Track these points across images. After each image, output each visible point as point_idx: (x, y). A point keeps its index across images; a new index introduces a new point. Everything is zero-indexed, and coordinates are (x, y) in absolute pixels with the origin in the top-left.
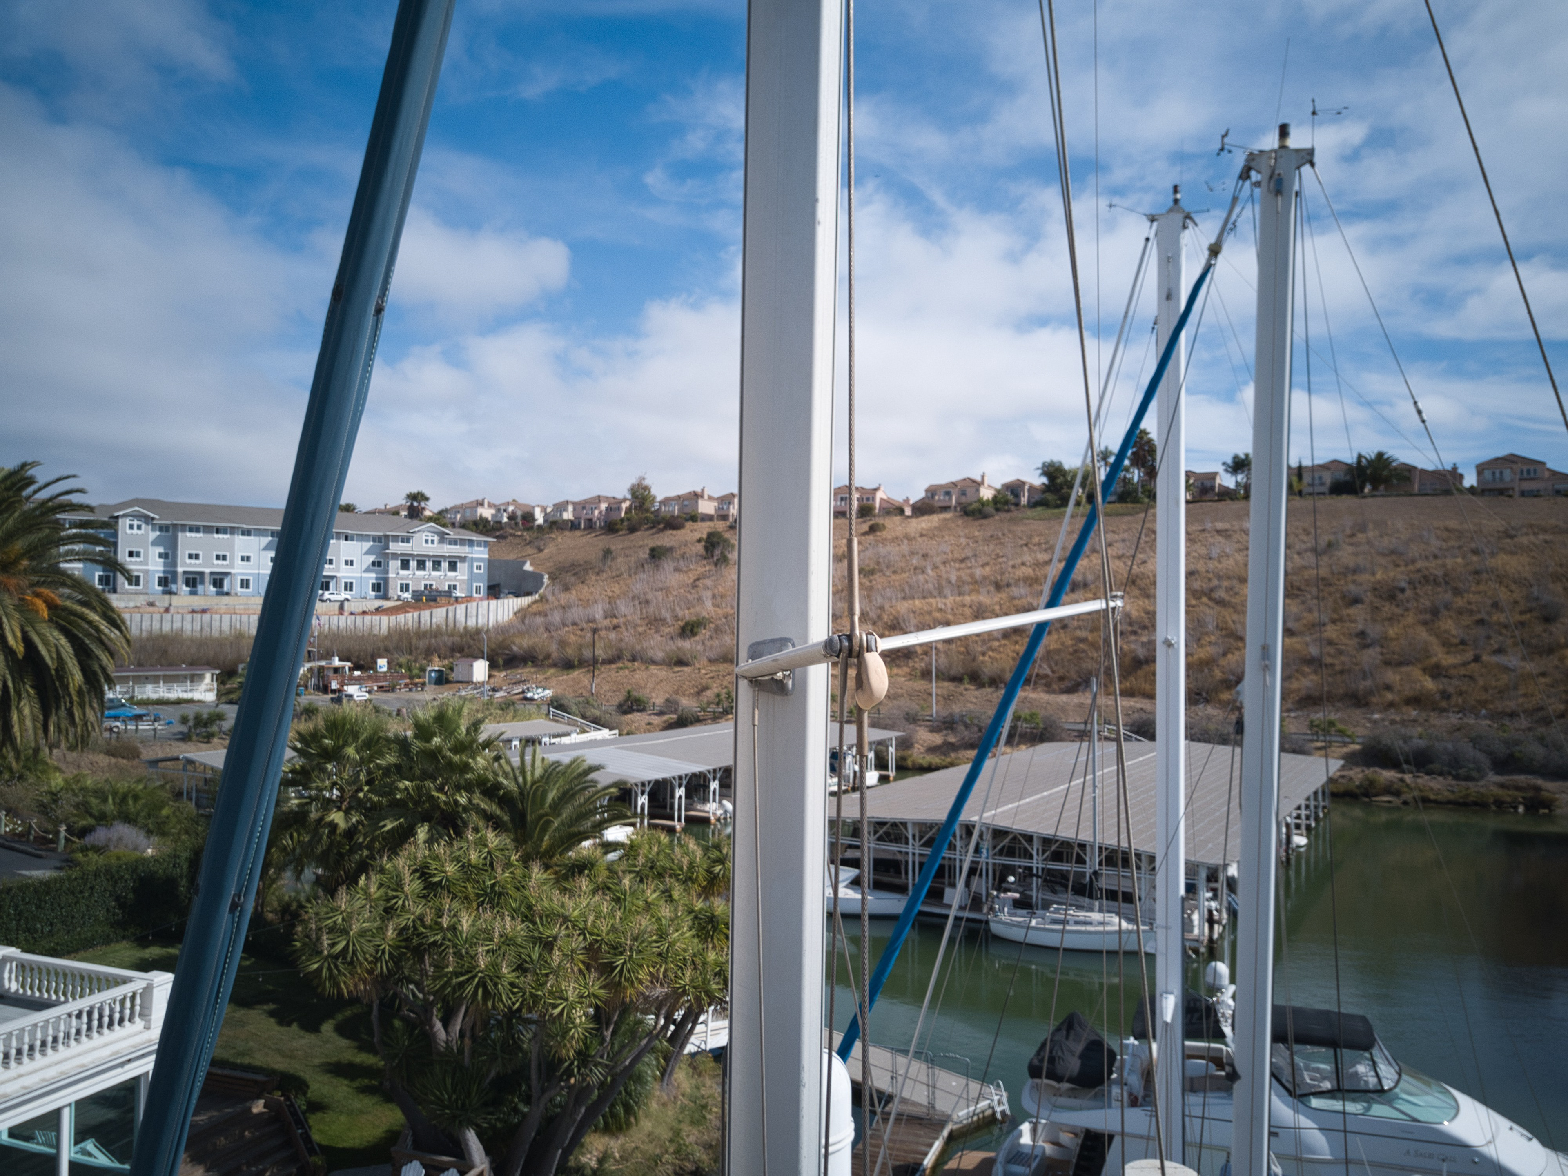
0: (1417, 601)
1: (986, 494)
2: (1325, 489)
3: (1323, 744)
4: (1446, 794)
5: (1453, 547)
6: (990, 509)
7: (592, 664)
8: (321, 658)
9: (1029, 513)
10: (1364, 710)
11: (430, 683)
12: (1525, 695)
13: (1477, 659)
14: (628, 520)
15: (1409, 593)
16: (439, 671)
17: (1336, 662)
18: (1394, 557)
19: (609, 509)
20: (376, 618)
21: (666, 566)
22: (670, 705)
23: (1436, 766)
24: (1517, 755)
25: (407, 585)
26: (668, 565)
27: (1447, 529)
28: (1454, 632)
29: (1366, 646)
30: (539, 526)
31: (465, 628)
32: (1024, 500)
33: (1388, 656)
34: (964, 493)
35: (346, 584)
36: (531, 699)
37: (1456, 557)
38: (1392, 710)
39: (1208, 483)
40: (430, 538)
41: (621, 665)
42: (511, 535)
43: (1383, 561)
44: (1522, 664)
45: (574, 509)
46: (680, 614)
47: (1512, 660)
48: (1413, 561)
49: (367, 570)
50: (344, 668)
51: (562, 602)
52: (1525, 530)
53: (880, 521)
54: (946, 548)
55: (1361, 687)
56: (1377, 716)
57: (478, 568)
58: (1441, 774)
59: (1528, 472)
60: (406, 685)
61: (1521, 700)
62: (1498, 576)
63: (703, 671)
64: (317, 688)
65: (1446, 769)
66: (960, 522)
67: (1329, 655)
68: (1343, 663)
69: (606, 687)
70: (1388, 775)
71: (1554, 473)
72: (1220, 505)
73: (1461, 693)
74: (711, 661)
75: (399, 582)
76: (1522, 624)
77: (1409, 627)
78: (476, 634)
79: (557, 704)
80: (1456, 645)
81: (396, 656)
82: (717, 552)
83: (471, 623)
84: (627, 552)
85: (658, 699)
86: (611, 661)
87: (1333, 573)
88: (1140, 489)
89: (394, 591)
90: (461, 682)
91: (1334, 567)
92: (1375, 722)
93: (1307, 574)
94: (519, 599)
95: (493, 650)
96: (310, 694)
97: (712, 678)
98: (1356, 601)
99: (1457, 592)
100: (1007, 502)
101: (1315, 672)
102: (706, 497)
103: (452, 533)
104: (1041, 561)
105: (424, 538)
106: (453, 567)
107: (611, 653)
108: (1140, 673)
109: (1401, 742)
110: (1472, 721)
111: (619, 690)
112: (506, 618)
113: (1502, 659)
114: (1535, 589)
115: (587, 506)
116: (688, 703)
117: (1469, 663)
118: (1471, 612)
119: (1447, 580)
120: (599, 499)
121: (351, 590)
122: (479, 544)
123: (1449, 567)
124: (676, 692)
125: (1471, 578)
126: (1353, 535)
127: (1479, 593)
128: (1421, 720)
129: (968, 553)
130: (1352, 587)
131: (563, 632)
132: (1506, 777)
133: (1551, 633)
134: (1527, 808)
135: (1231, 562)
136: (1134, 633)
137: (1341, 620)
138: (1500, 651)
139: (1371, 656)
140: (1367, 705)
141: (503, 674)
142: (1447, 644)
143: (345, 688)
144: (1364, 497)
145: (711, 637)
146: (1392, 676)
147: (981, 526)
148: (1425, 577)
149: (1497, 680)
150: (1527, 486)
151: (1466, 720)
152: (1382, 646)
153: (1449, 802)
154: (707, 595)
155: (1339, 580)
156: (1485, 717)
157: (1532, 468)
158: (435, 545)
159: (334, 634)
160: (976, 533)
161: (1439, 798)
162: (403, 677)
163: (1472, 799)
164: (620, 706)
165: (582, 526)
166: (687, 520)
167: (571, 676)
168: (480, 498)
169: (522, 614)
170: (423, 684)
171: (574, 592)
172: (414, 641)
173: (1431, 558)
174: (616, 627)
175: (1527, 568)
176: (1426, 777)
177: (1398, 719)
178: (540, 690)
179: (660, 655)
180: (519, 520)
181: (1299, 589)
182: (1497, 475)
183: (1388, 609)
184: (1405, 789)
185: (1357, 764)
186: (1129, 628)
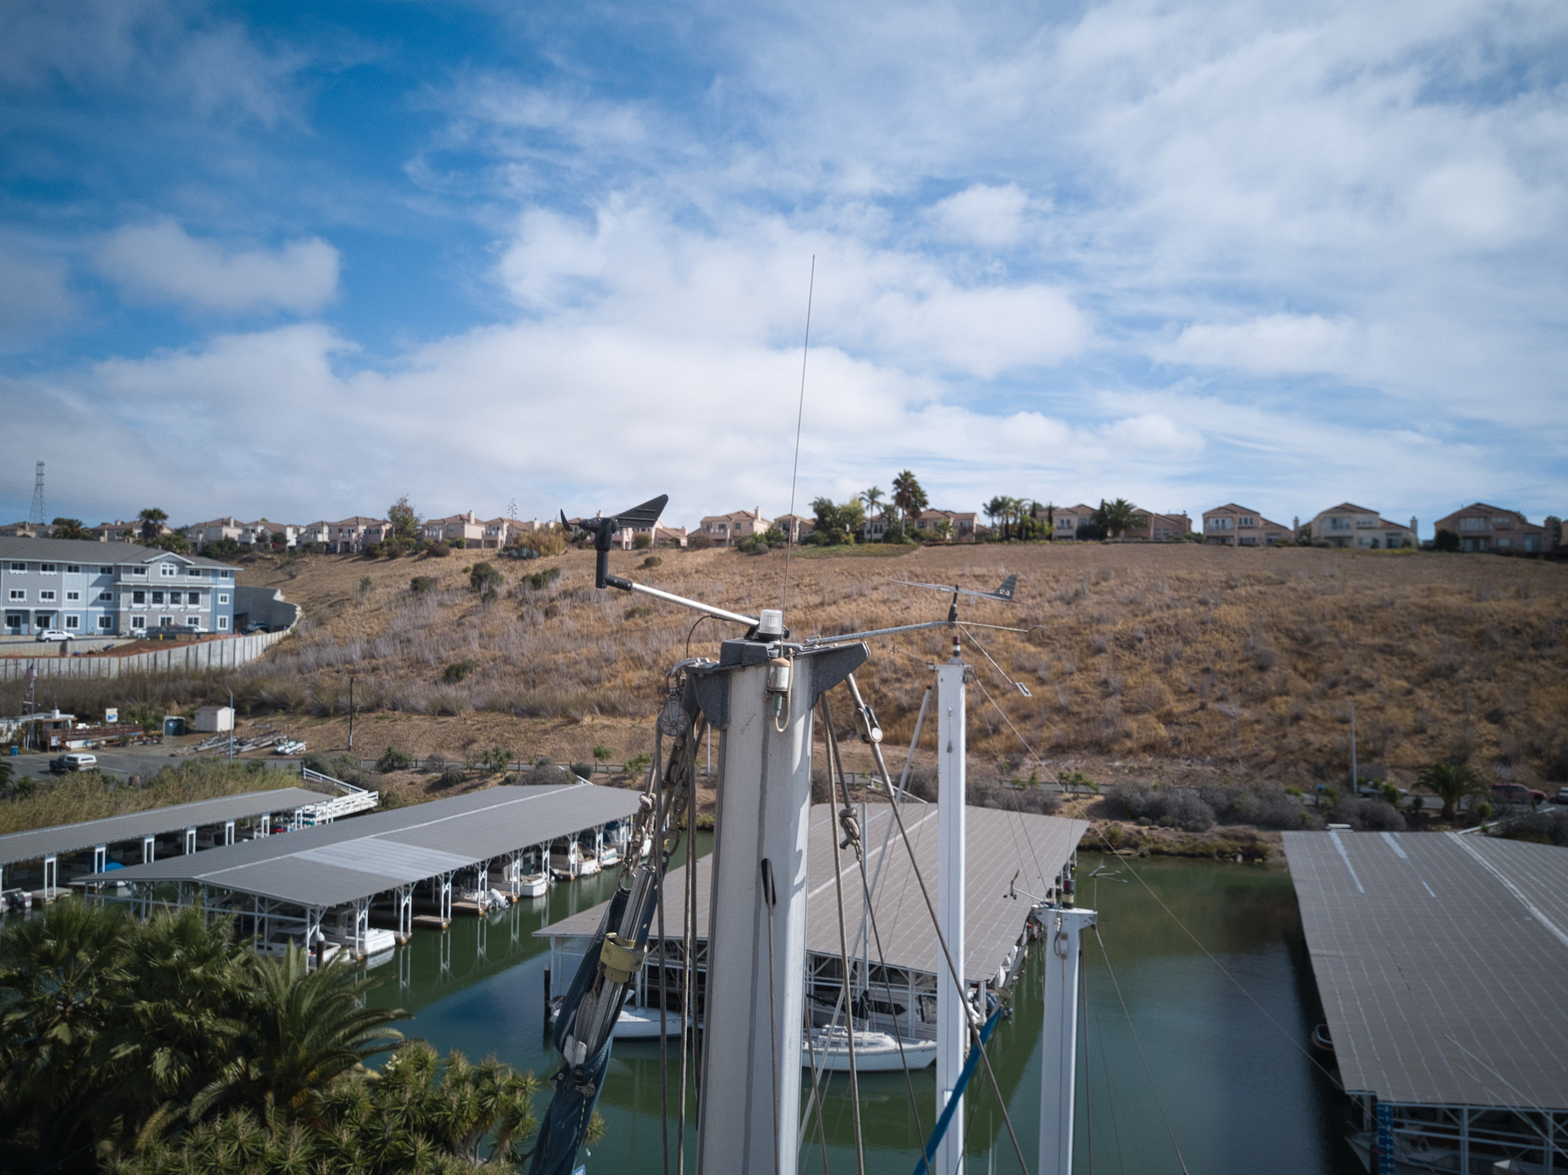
0: (1152, 649)
1: (760, 528)
2: (1072, 532)
3: (1072, 795)
4: (1178, 845)
5: (1183, 597)
6: (763, 546)
7: (349, 712)
8: (38, 710)
9: (801, 550)
10: (1106, 757)
11: (167, 734)
12: (1243, 742)
13: (1203, 707)
14: (389, 544)
15: (1146, 642)
16: (177, 720)
17: (1082, 710)
18: (1132, 607)
19: (368, 532)
20: (104, 660)
21: (429, 600)
22: (434, 763)
23: (1168, 818)
24: (1237, 806)
25: (142, 619)
26: (431, 599)
27: (1178, 579)
28: (1184, 680)
29: (1109, 695)
30: (291, 548)
31: (208, 668)
32: (795, 535)
33: (1128, 704)
34: (738, 526)
35: (69, 619)
36: (282, 754)
37: (1186, 607)
38: (1131, 757)
39: (966, 524)
40: (168, 569)
41: (381, 714)
42: (260, 558)
43: (1124, 611)
44: (1240, 711)
45: (330, 532)
46: (444, 654)
47: (1232, 708)
48: (1149, 612)
49: (94, 604)
50: (66, 721)
51: (316, 639)
52: (1243, 581)
53: (655, 554)
54: (721, 586)
55: (1104, 735)
56: (1117, 764)
57: (224, 599)
58: (1172, 826)
59: (1246, 520)
60: (140, 738)
61: (1240, 746)
62: (1221, 626)
63: (469, 722)
64: (34, 745)
65: (1177, 821)
66: (735, 558)
67: (1076, 703)
68: (1089, 711)
69: (365, 740)
70: (1127, 827)
71: (1267, 523)
72: (978, 548)
73: (1189, 740)
74: (478, 710)
75: (132, 617)
76: (1241, 672)
77: (1145, 675)
78: (219, 675)
79: (311, 763)
80: (1185, 693)
81: (128, 703)
82: (485, 585)
83: (215, 662)
84: (388, 582)
85: (422, 754)
86: (369, 710)
87: (1079, 623)
88: (904, 529)
89: (127, 626)
90: (203, 732)
91: (1081, 616)
92: (1116, 770)
93: (1056, 623)
94: (269, 635)
95: (239, 695)
96: (25, 753)
97: (479, 729)
98: (1100, 650)
99: (1187, 642)
100: (779, 539)
101: (1064, 721)
102: (473, 521)
103: (193, 563)
104: (811, 604)
105: (162, 568)
106: (194, 599)
107: (371, 700)
108: (904, 720)
109: (1138, 795)
110: (1198, 768)
111: (379, 743)
112: (254, 656)
113: (1224, 707)
114: (1251, 639)
115: (345, 529)
116: (453, 759)
117: (1196, 710)
118: (1199, 661)
119: (1177, 631)
120: (357, 521)
121: (75, 625)
122: (224, 574)
123: (1180, 617)
124: (441, 746)
125: (1198, 628)
126: (1097, 584)
127: (1205, 642)
128: (1156, 768)
129: (743, 592)
130: (1096, 637)
131: (317, 675)
132: (1228, 828)
133: (1264, 681)
134: (1245, 858)
135: (988, 609)
136: (898, 680)
137: (1087, 669)
138: (1221, 699)
139: (1113, 704)
140: (1109, 752)
141: (251, 722)
142: (1177, 692)
143: (68, 744)
144: (1107, 543)
145: (478, 683)
146: (1131, 724)
147: (755, 562)
148: (1159, 627)
149: (1220, 727)
150: (1246, 534)
151: (1193, 767)
152: (1122, 695)
153: (1180, 854)
154: (473, 634)
155: (1085, 629)
156: (1210, 764)
157: (1249, 517)
158: (175, 575)
159: (54, 680)
160: (751, 571)
161: (1171, 849)
162: (135, 729)
163: (1198, 850)
164: (380, 763)
165: (339, 550)
166: (452, 546)
167: (326, 726)
168: (225, 516)
169: (272, 652)
170: (160, 736)
171: (329, 627)
172: (149, 686)
173: (1165, 609)
174: (375, 669)
175: (1245, 618)
176: (1161, 829)
177: (1136, 766)
178: (292, 743)
179: (423, 704)
180: (269, 542)
181: (1049, 638)
182: (1220, 523)
183: (1128, 658)
184: (1142, 842)
185: (1101, 817)
186: (894, 676)
